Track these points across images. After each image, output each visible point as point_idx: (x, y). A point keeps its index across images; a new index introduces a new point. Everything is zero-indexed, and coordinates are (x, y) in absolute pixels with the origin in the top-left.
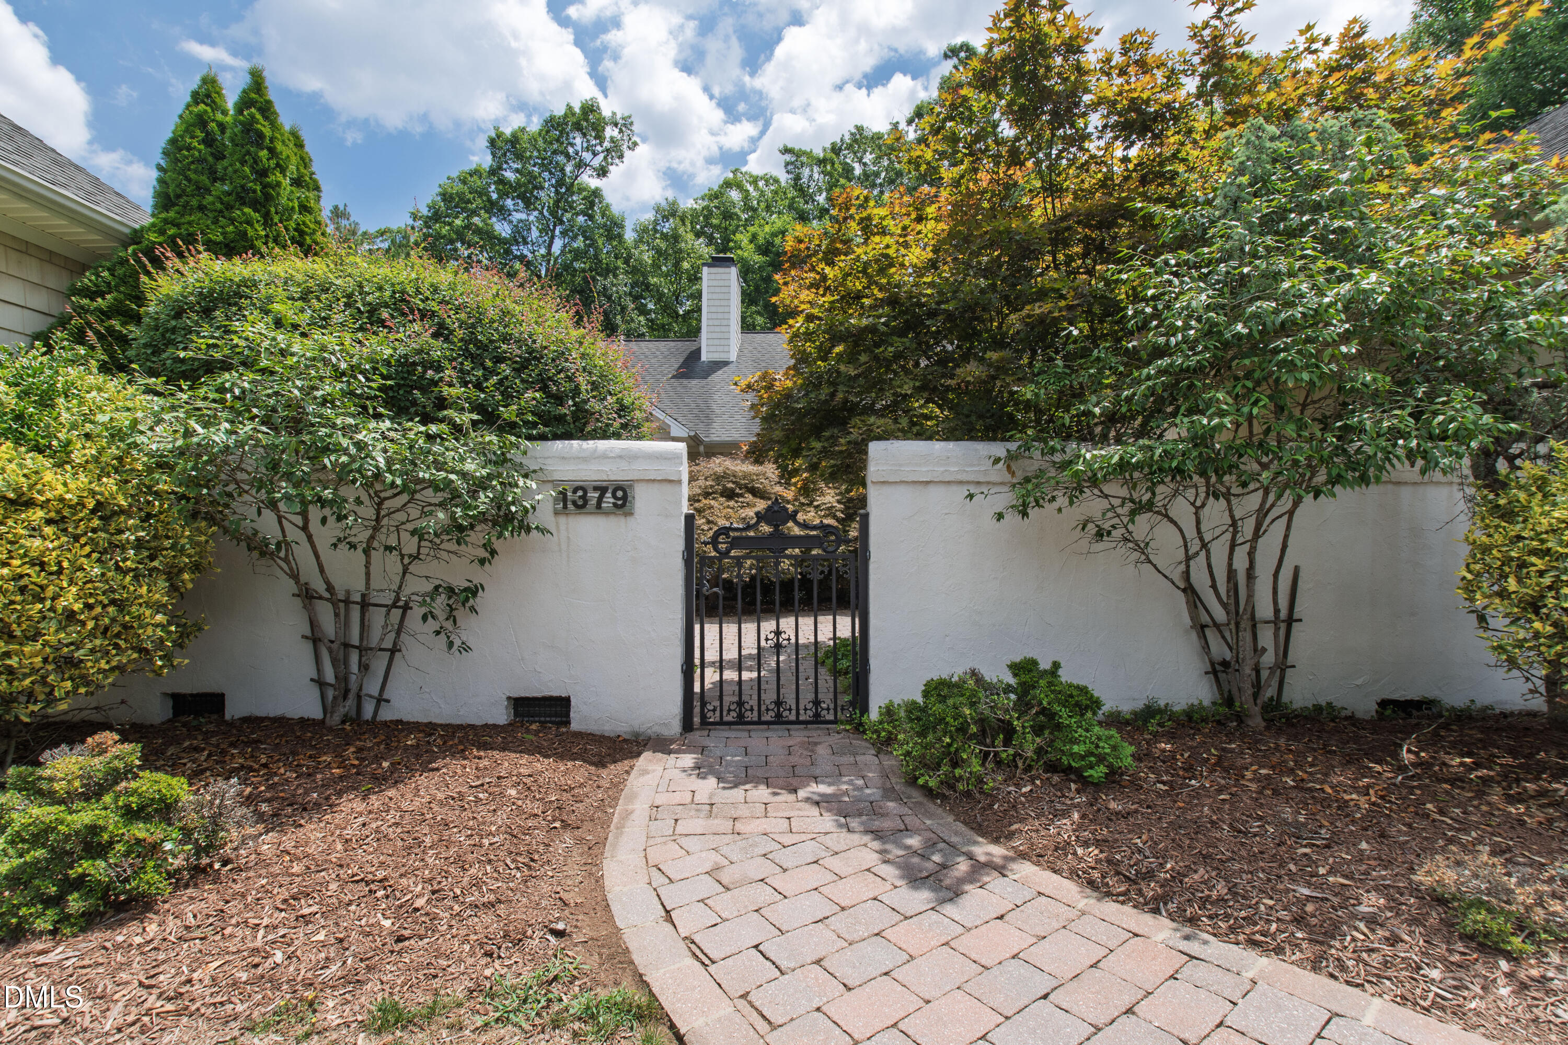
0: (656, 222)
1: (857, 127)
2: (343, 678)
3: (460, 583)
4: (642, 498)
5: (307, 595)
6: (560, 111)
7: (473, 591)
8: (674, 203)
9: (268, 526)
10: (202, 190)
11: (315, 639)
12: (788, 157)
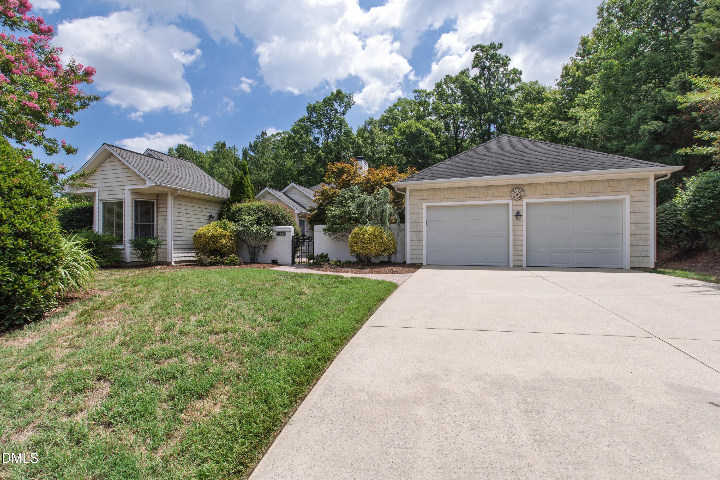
0: (365, 127)
1: (447, 76)
2: (253, 257)
3: (265, 244)
4: (287, 234)
5: (249, 246)
6: (329, 95)
7: (266, 246)
8: (372, 119)
9: (244, 238)
10: (236, 192)
11: (250, 252)
12: (416, 94)
